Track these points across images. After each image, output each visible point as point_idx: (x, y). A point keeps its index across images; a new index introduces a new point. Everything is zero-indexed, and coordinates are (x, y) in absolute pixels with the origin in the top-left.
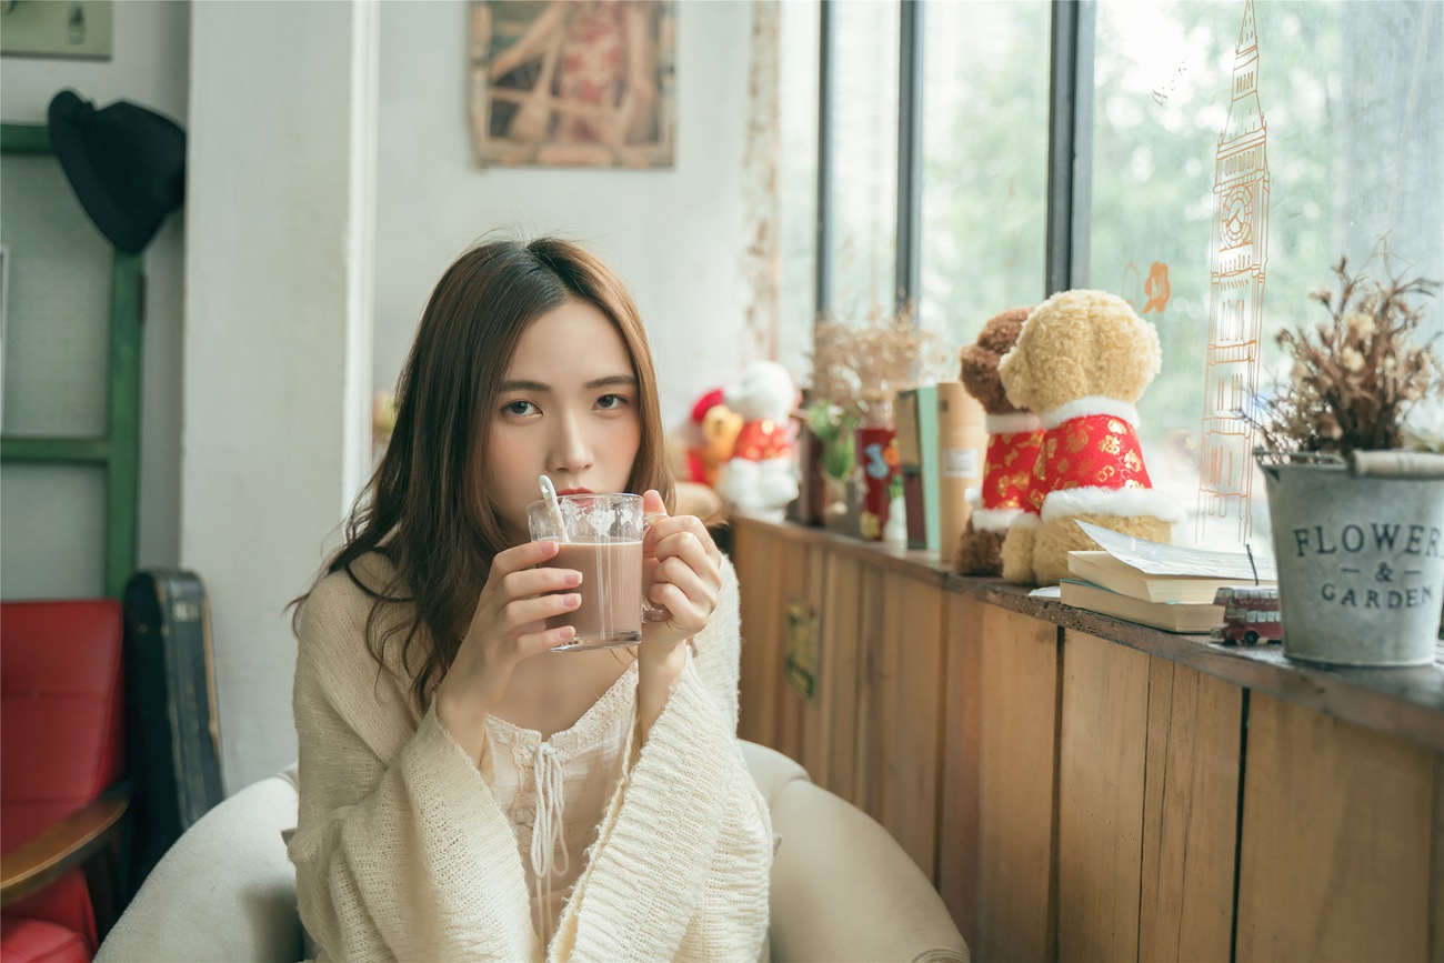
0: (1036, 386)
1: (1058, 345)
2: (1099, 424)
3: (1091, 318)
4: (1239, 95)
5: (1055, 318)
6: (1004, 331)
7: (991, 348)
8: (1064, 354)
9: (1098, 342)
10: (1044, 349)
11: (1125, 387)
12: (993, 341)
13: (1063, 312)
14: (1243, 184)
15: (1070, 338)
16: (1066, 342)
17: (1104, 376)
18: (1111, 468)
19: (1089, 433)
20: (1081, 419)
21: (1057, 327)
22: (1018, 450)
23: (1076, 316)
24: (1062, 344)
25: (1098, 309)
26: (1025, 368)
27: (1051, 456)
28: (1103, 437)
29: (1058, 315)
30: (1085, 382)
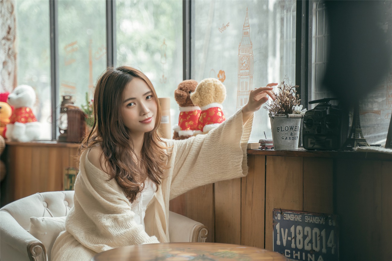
0: (202, 100)
1: (207, 91)
2: (216, 109)
3: (214, 85)
4: (244, 36)
5: (206, 85)
6: (186, 86)
7: (183, 90)
8: (209, 93)
9: (216, 90)
10: (204, 92)
11: (221, 101)
12: (184, 89)
13: (208, 83)
14: (246, 56)
15: (210, 89)
16: (209, 90)
17: (217, 98)
18: (220, 119)
19: (215, 111)
20: (212, 108)
21: (207, 87)
22: (190, 116)
23: (211, 84)
24: (208, 91)
25: (215, 83)
26: (199, 96)
27: (205, 117)
28: (218, 112)
29: (207, 84)
30: (213, 100)
